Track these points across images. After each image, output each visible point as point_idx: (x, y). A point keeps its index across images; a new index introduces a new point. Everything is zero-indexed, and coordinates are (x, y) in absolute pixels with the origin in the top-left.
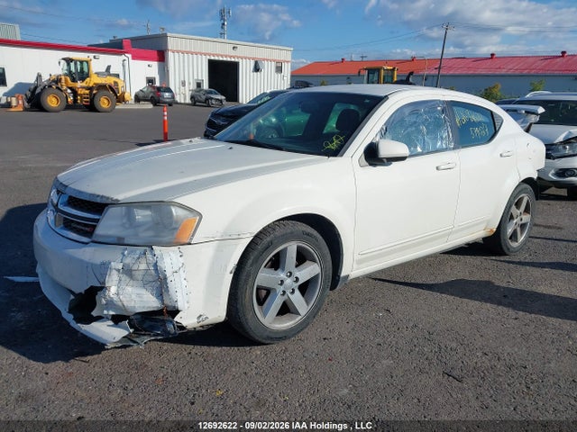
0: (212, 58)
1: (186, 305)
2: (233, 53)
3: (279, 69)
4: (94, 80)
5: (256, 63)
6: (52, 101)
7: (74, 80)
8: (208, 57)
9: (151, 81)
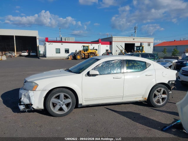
0: (126, 43)
1: (34, 104)
2: (133, 41)
3: (149, 45)
4: (90, 51)
5: (141, 43)
6: (78, 57)
7: (84, 51)
8: (125, 43)
9: (107, 50)
